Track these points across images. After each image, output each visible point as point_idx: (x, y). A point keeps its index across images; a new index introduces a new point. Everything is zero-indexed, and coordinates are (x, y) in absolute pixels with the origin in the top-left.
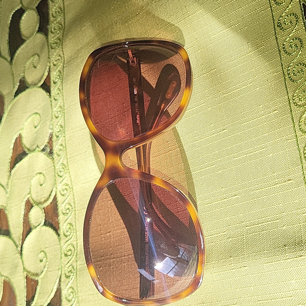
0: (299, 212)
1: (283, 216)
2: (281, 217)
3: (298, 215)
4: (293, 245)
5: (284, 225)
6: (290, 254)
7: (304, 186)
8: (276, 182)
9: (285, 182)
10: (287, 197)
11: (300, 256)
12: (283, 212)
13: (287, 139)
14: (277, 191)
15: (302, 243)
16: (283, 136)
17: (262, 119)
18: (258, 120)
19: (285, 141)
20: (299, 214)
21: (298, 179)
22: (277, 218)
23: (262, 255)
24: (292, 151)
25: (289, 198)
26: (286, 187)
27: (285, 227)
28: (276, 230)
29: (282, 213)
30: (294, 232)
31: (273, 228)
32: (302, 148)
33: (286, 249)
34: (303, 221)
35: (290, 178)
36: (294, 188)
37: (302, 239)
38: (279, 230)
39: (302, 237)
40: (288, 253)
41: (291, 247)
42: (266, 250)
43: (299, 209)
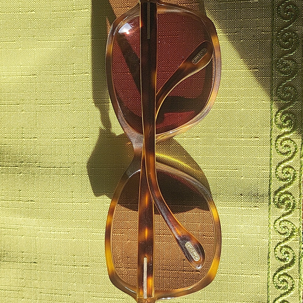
0: (259, 167)
1: (242, 167)
2: (241, 168)
3: (257, 170)
4: (249, 196)
5: (242, 176)
6: (245, 203)
7: (269, 147)
8: (242, 135)
9: (251, 138)
10: (250, 152)
11: (254, 207)
12: (244, 165)
13: (262, 99)
14: (241, 144)
15: (258, 196)
16: (259, 95)
17: (240, 72)
18: (236, 72)
19: (259, 101)
20: (259, 169)
21: (264, 139)
22: (237, 168)
23: (217, 199)
24: (264, 112)
25: (252, 153)
26: (251, 143)
27: (242, 178)
28: (234, 179)
29: (242, 165)
30: (251, 184)
31: (231, 177)
32: (275, 112)
33: (242, 198)
34: (261, 176)
35: (257, 135)
36: (259, 145)
37: (258, 192)
38: (236, 179)
39: (258, 190)
40: (244, 201)
41: (247, 197)
42: (221, 194)
43: (260, 165)
